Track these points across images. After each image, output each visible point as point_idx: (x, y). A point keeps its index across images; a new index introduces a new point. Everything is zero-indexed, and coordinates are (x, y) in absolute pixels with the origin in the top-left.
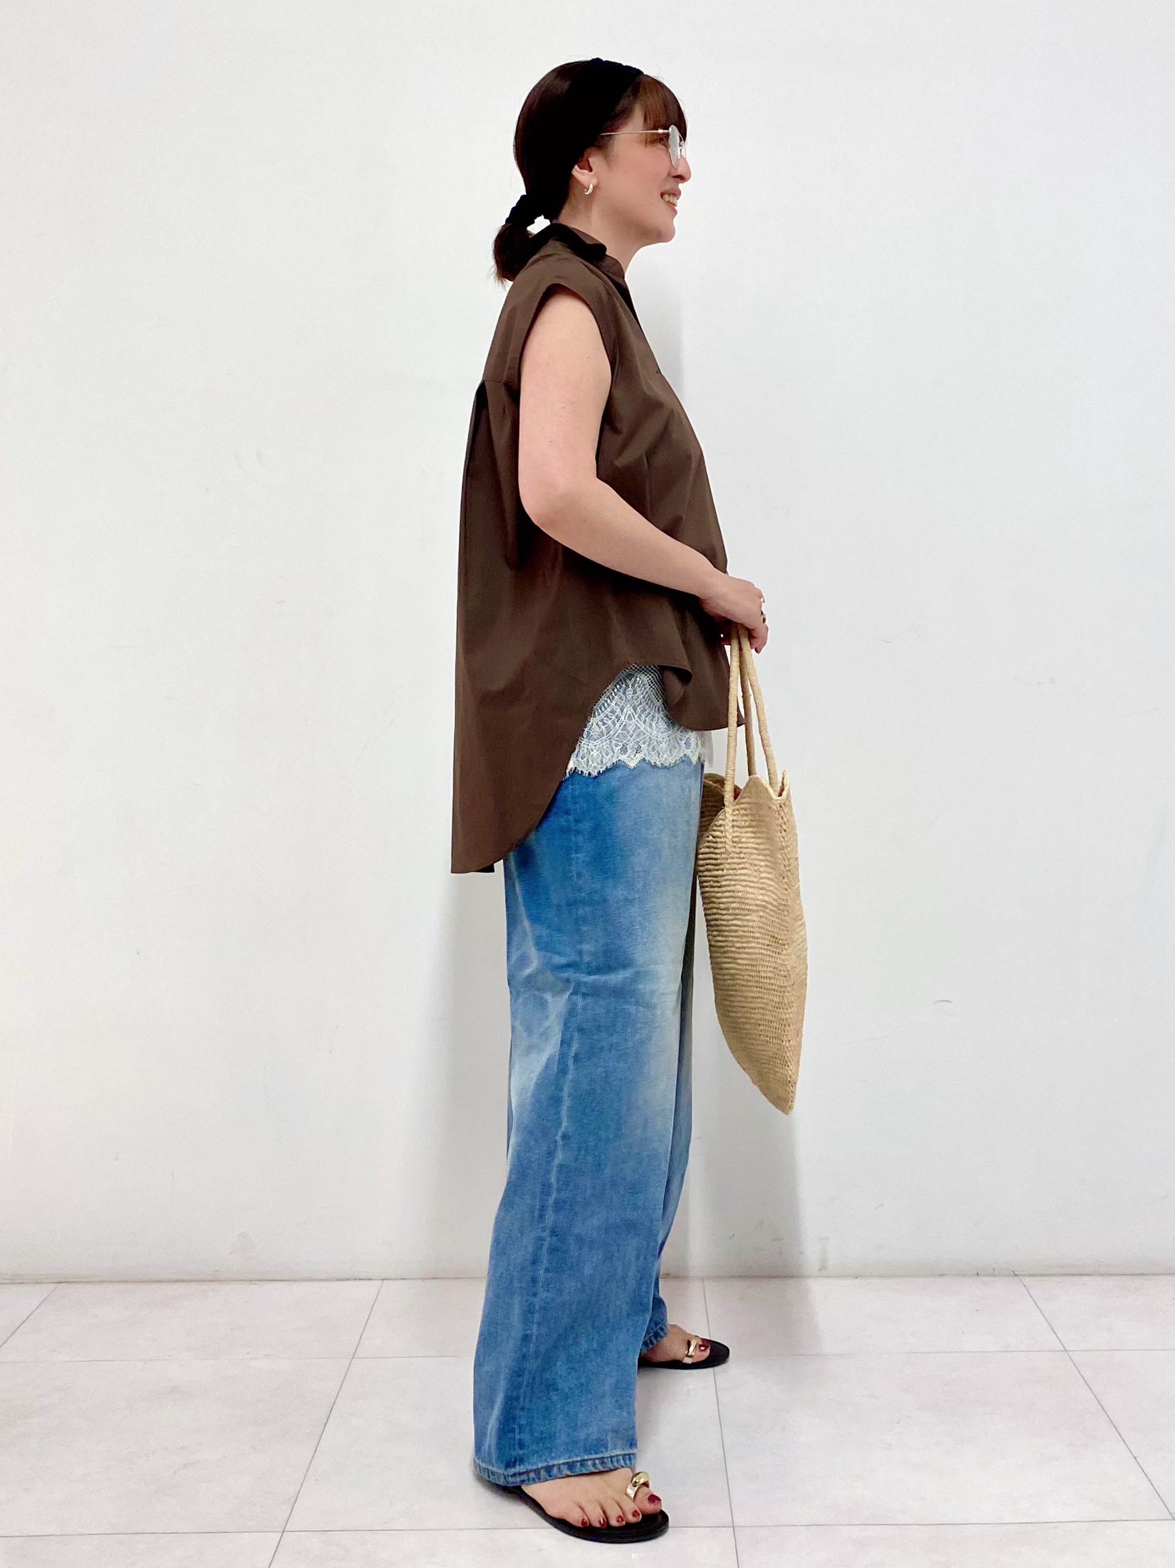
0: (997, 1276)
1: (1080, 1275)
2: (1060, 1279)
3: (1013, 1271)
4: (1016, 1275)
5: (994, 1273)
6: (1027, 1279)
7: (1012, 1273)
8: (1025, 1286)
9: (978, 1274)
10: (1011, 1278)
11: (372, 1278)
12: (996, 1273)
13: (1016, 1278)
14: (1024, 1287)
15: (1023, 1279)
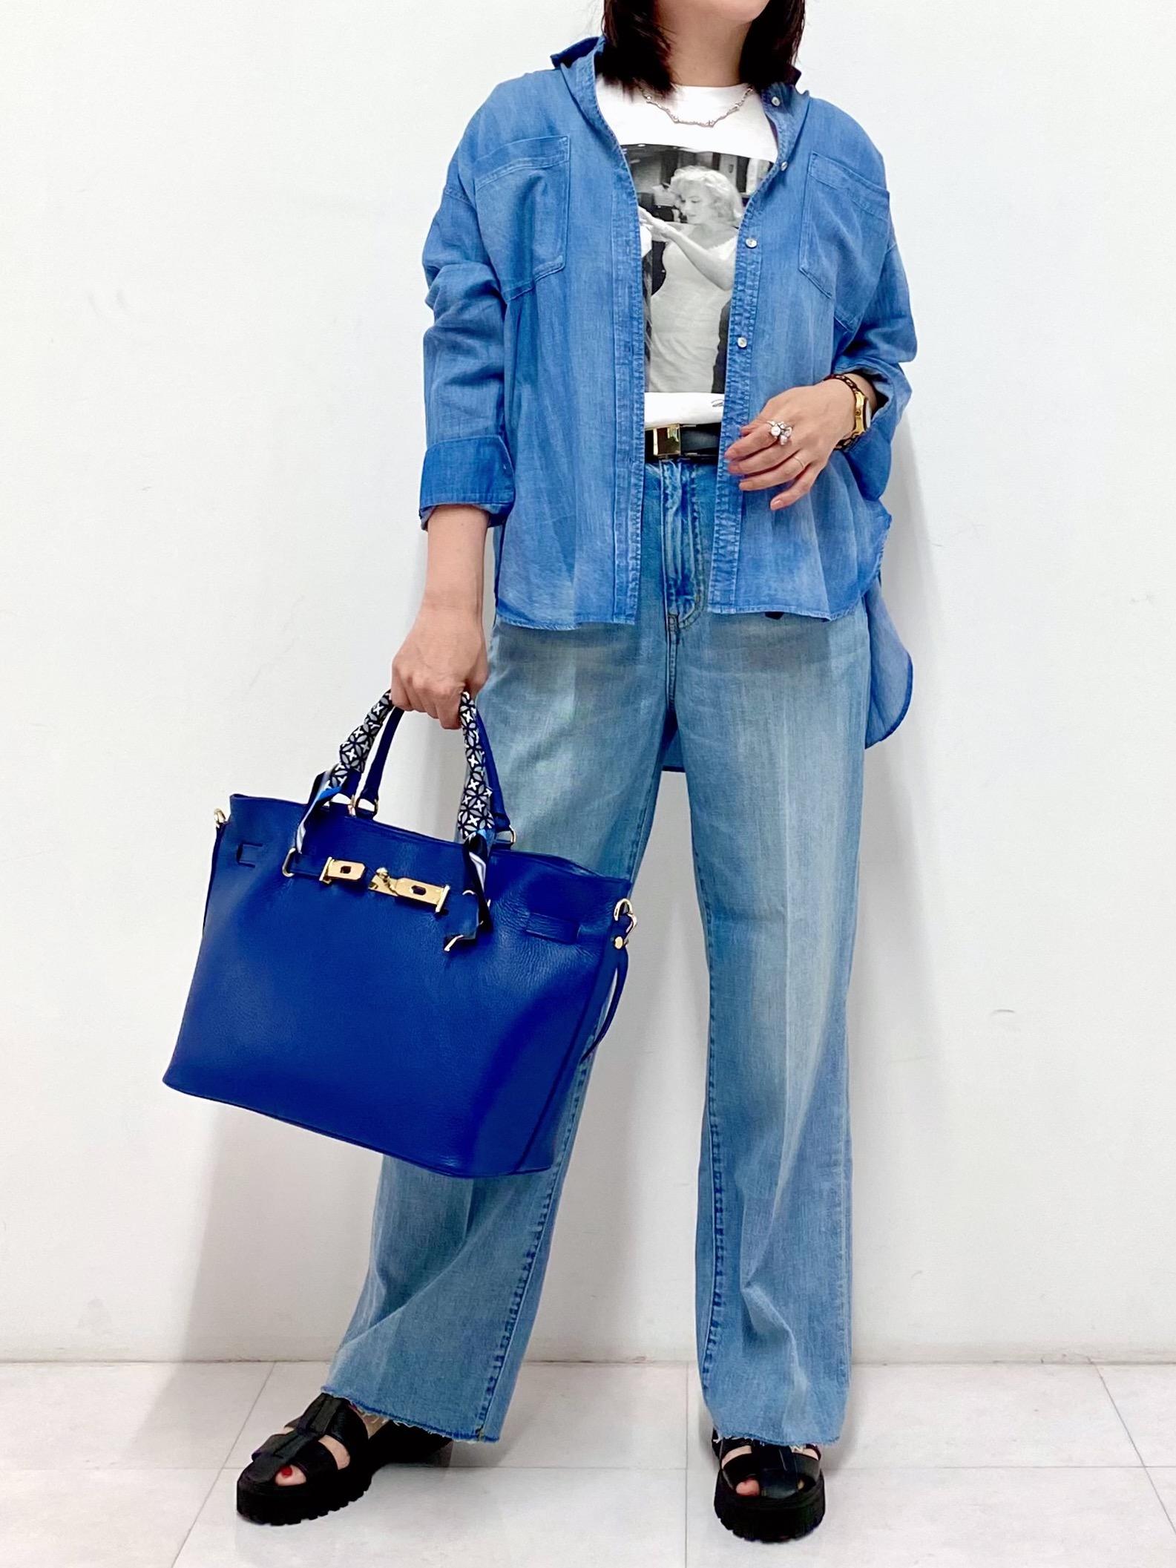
0: (1067, 1363)
2: (1148, 1368)
3: (1089, 1359)
4: (1092, 1363)
5: (1064, 1360)
6: (1108, 1368)
7: (1087, 1360)
8: (1102, 1378)
9: (1042, 1361)
10: (1088, 1366)
11: (261, 1359)
12: (1067, 1359)
13: (1093, 1367)
14: (1100, 1380)
15: (1099, 1367)
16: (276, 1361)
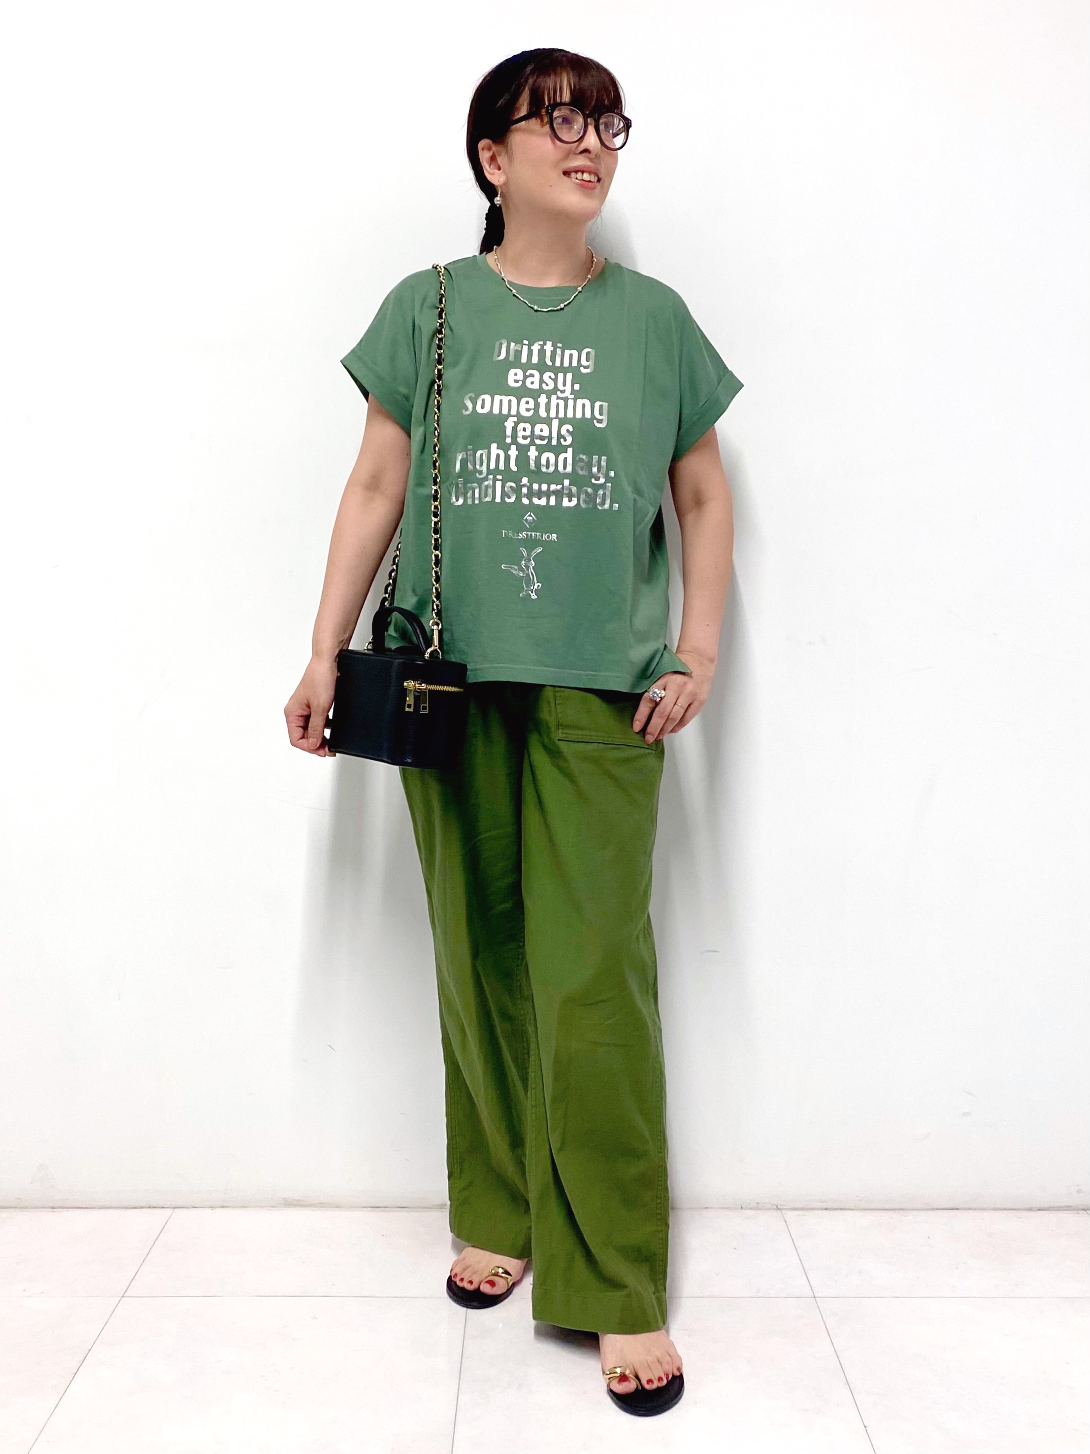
0: (760, 1209)
1: (841, 1209)
2: (821, 1213)
3: (777, 1206)
4: (779, 1209)
5: (758, 1207)
6: (790, 1213)
7: (775, 1207)
8: (785, 1221)
9: (742, 1208)
10: (775, 1211)
11: (165, 1206)
12: (760, 1206)
13: (779, 1212)
14: (784, 1223)
15: (783, 1211)
16: (175, 1208)
